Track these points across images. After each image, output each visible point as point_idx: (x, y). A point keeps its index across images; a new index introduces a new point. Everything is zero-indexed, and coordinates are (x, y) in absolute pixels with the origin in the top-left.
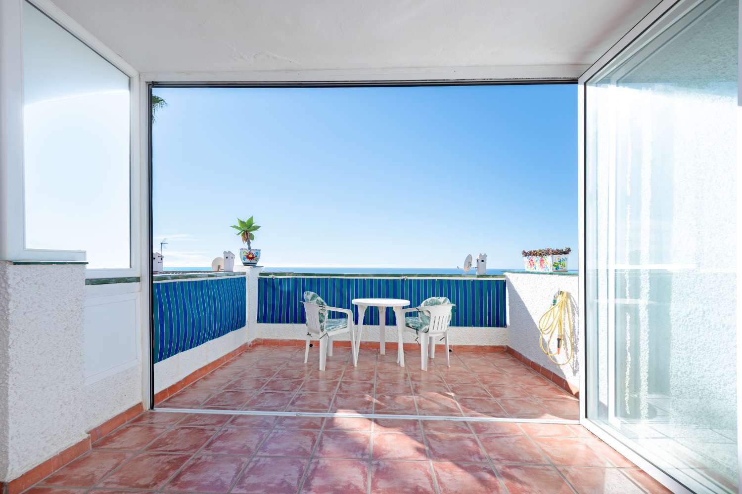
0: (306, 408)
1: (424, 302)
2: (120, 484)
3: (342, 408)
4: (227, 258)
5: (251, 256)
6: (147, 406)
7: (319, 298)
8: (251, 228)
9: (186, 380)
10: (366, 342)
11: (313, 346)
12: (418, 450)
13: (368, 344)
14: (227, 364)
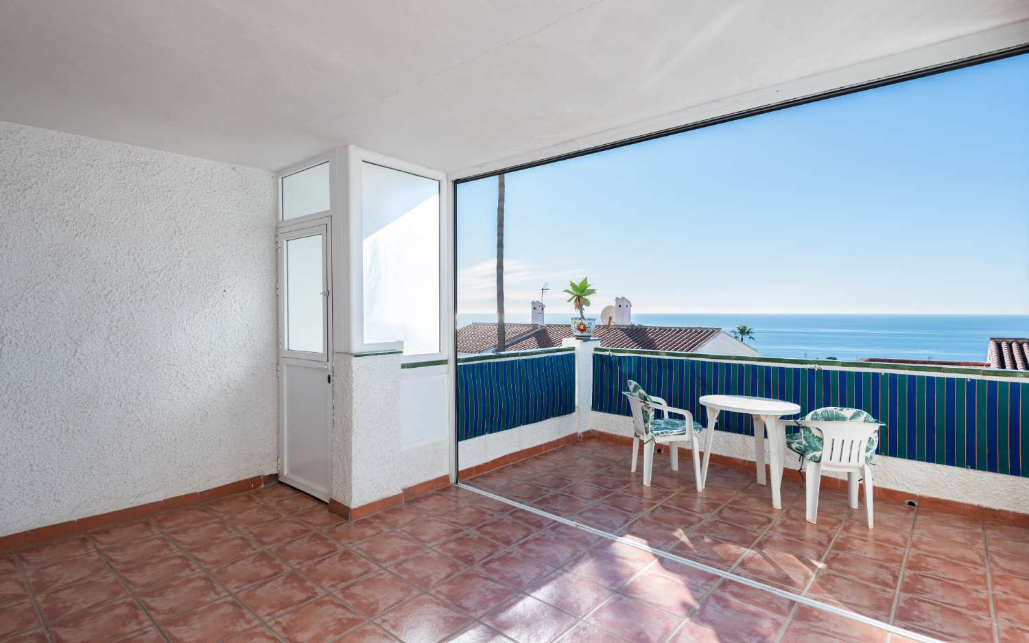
0: (592, 522)
1: (812, 413)
2: (409, 534)
3: (634, 534)
4: (620, 306)
5: (582, 327)
6: (453, 480)
7: (642, 391)
8: (585, 292)
9: (495, 463)
10: (744, 461)
11: (662, 452)
12: (686, 607)
13: (747, 464)
14: (546, 454)
